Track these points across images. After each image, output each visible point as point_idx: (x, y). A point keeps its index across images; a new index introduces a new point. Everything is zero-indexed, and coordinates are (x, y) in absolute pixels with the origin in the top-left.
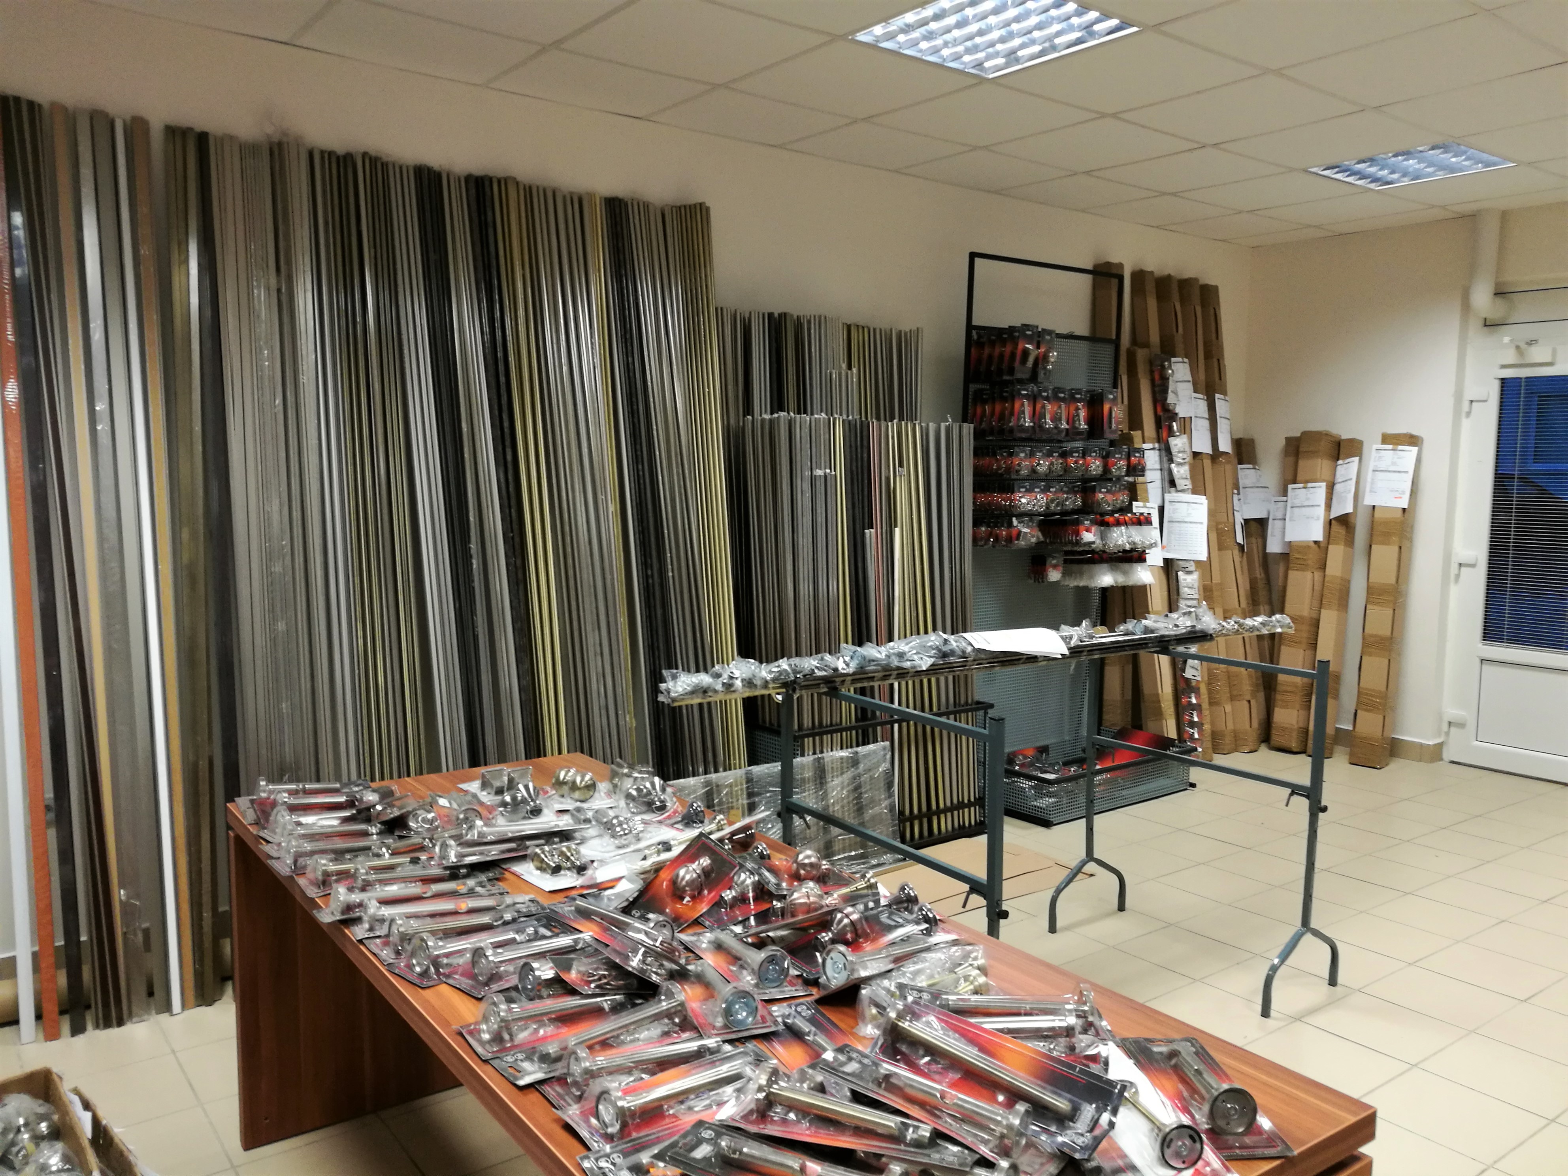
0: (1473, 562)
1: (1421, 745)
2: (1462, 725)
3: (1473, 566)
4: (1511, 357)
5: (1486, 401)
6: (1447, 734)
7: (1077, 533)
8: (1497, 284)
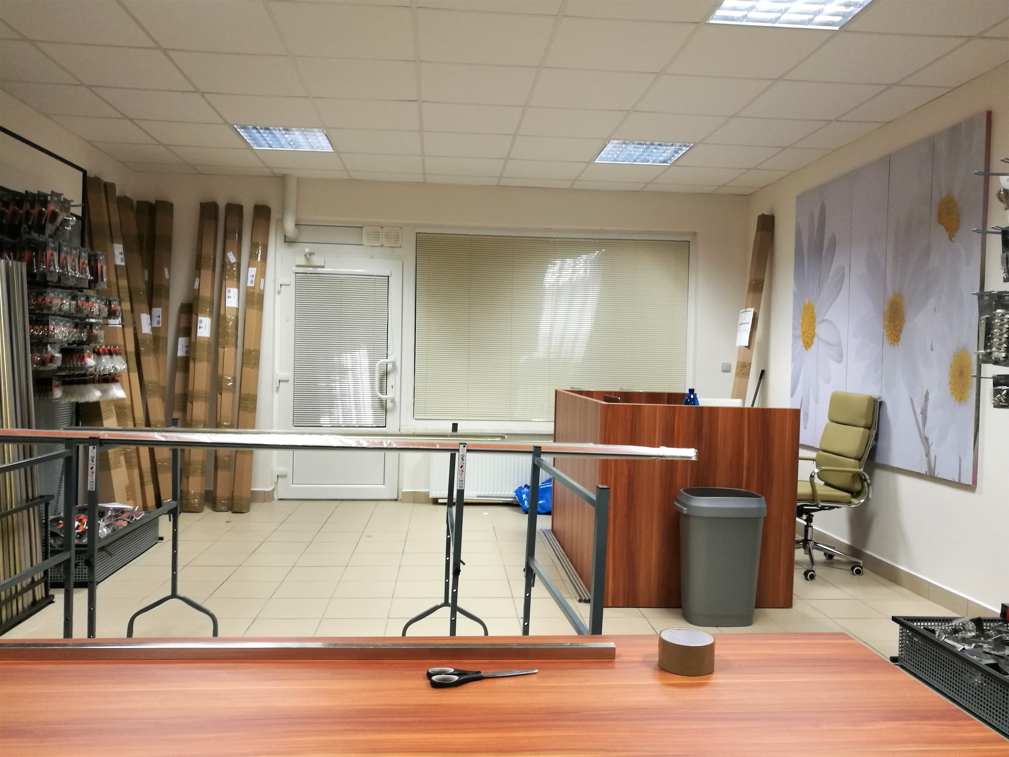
0: (287, 379)
1: (265, 492)
2: (284, 476)
3: (287, 381)
4: (302, 261)
5: (289, 285)
6: (276, 483)
7: (82, 359)
8: (297, 220)
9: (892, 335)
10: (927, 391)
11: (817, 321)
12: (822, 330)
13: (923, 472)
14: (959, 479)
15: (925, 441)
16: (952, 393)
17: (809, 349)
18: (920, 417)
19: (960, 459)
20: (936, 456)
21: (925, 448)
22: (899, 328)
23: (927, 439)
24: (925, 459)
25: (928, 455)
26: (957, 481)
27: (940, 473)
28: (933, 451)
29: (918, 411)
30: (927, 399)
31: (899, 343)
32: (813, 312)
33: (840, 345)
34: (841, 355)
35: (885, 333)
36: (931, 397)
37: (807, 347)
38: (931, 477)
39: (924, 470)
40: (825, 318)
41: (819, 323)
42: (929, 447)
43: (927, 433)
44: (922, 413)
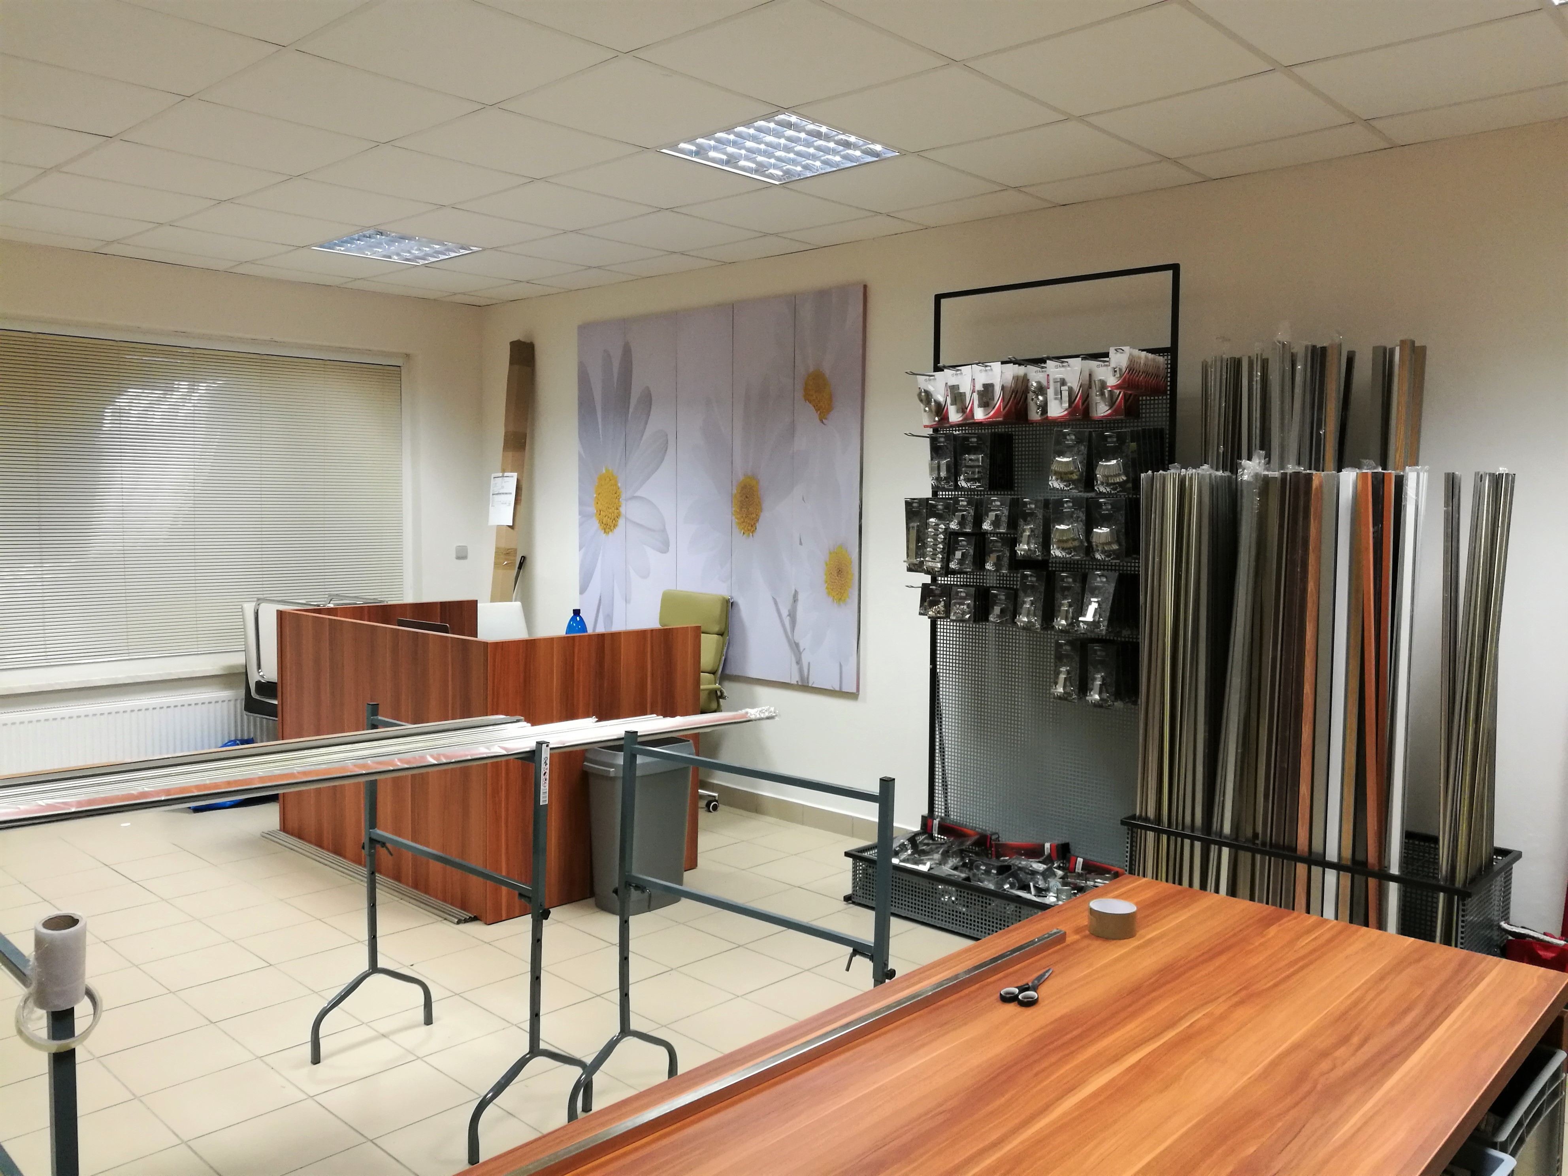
9: (744, 524)
10: (796, 591)
11: (623, 497)
12: (630, 510)
13: (794, 682)
14: (841, 687)
15: (795, 647)
16: (829, 593)
17: (610, 533)
18: (787, 621)
19: (841, 666)
20: (809, 663)
21: (795, 655)
22: (754, 516)
23: (797, 645)
24: (795, 668)
25: (799, 662)
26: (837, 689)
27: (815, 681)
28: (806, 658)
29: (785, 612)
30: (795, 600)
31: (755, 534)
32: (616, 485)
33: (664, 530)
34: (666, 544)
35: (735, 521)
36: (801, 597)
37: (607, 530)
38: (804, 687)
39: (795, 679)
40: (638, 494)
41: (626, 500)
42: (800, 653)
43: (797, 638)
44: (789, 615)
